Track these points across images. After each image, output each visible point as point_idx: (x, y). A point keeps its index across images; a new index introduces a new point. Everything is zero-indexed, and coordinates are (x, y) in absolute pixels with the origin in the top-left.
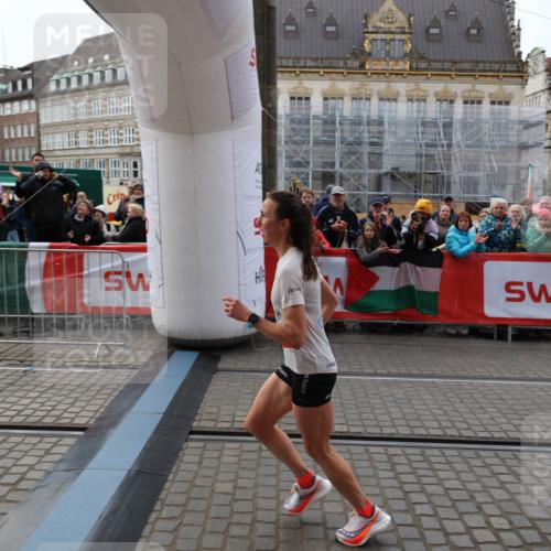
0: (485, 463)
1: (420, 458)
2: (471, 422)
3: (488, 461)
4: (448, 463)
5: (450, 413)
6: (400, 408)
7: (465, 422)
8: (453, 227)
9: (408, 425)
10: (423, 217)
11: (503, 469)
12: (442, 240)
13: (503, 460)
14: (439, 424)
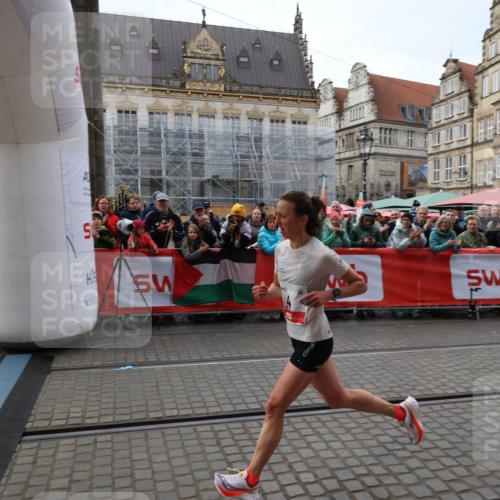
0: (294, 428)
1: (242, 431)
6: (224, 389)
8: (263, 228)
9: (231, 404)
10: (238, 219)
11: (310, 431)
12: (255, 239)
13: (309, 423)
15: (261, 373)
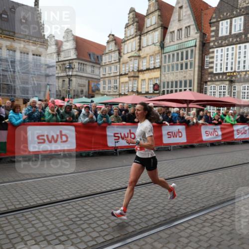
0: (26, 217)
2: (20, 201)
3: (27, 217)
4: (9, 222)
5: (11, 199)
8: (11, 111)
11: (34, 218)
12: (7, 117)
13: (34, 214)
14: (6, 205)
15: (9, 190)
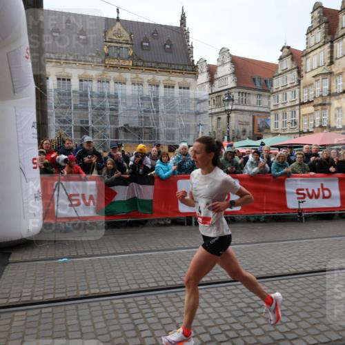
0: (180, 299)
1: (144, 302)
6: (132, 273)
7: (169, 276)
8: (159, 161)
9: (137, 283)
12: (153, 168)
14: (155, 279)
15: (158, 261)
